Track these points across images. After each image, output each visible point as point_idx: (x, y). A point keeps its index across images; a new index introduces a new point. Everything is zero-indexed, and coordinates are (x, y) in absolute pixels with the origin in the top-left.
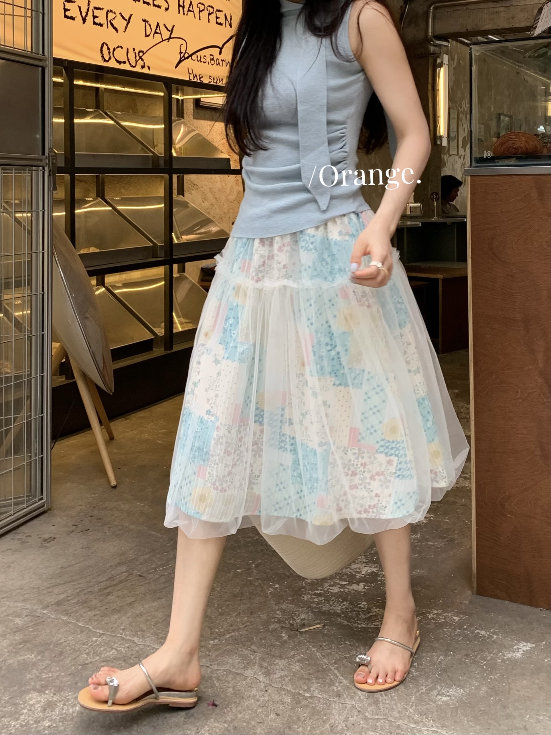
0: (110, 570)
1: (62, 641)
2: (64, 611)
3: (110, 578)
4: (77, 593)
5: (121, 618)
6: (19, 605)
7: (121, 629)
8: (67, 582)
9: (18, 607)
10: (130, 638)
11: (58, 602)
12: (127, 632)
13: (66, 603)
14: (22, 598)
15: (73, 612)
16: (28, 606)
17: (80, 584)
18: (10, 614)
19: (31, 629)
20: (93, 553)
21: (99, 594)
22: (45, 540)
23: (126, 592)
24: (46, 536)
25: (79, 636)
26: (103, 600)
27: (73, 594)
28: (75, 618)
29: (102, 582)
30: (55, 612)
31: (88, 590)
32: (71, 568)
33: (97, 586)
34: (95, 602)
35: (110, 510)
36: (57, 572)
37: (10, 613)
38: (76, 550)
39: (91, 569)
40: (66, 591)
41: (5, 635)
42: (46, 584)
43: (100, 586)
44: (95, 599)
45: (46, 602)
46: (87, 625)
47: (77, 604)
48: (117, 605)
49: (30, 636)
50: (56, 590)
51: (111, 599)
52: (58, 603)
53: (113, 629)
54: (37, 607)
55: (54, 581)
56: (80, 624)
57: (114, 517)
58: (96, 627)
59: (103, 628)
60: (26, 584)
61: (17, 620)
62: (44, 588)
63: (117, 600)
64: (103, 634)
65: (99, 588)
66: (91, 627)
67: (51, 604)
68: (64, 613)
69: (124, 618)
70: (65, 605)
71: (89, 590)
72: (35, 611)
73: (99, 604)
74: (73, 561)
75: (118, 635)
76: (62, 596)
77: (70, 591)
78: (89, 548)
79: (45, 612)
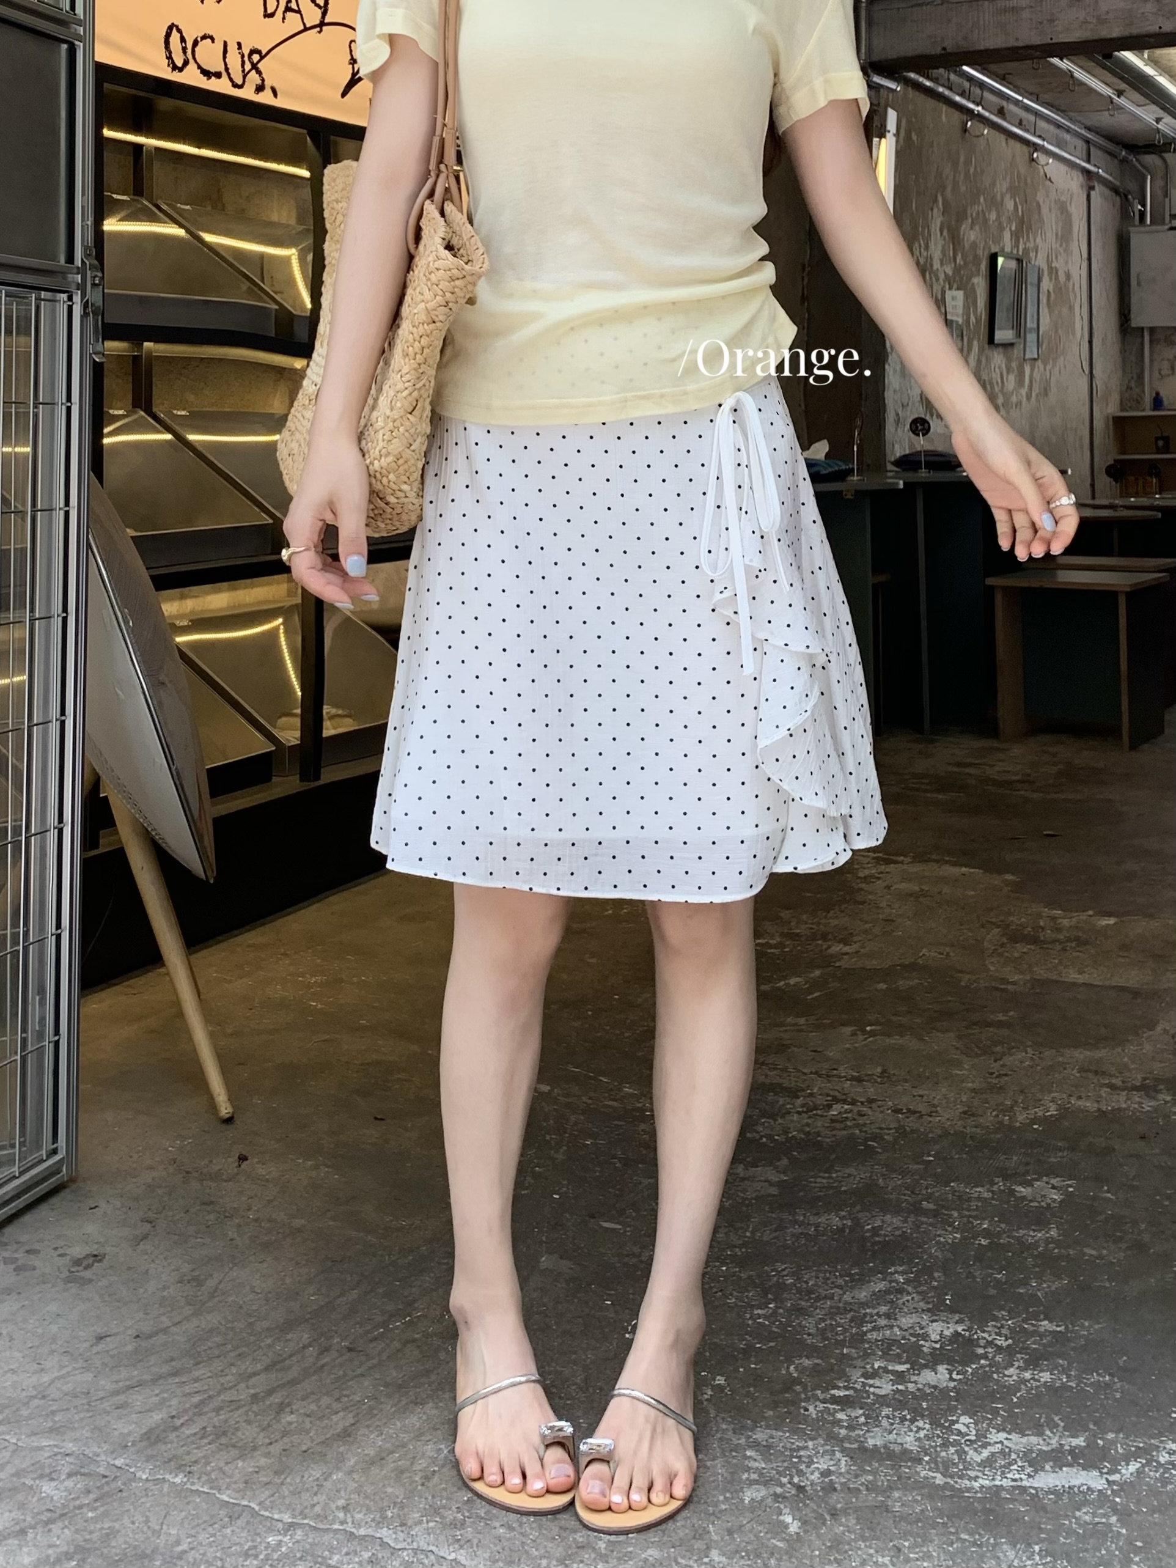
0: (269, 1341)
1: (184, 1547)
2: (170, 1460)
3: (274, 1364)
4: (196, 1407)
5: (330, 1475)
6: (43, 1444)
7: (338, 1508)
8: (161, 1377)
9: (41, 1449)
10: (370, 1532)
11: (150, 1431)
12: (359, 1516)
13: (172, 1436)
14: (50, 1424)
15: (196, 1462)
16: (70, 1446)
17: (196, 1380)
18: (24, 1470)
19: (90, 1514)
20: (212, 1295)
21: (255, 1408)
22: (77, 1262)
23: (325, 1401)
24: (78, 1251)
25: (229, 1531)
26: (269, 1425)
27: (185, 1411)
28: (204, 1478)
29: (255, 1374)
30: (147, 1461)
31: (222, 1397)
32: (162, 1338)
33: (243, 1385)
34: (248, 1433)
35: (229, 1180)
36: (129, 1348)
37: (24, 1466)
38: (164, 1288)
39: (218, 1339)
40: (164, 1400)
41: (23, 1532)
42: (107, 1384)
43: (254, 1386)
44: (249, 1422)
45: (116, 1433)
46: (243, 1498)
47: (202, 1438)
48: (312, 1441)
49: (91, 1532)
50: (138, 1399)
51: (290, 1423)
52: (152, 1438)
53: (318, 1509)
54: (96, 1449)
55: (124, 1374)
56: (225, 1498)
57: (244, 1199)
58: (267, 1502)
59: (289, 1507)
60: (53, 1381)
61: (47, 1488)
62: (101, 1394)
63: (308, 1425)
64: (292, 1526)
65: (252, 1391)
66: (252, 1505)
67: (131, 1439)
68: (172, 1463)
69: (340, 1475)
70: (172, 1442)
71: (226, 1396)
72: (92, 1460)
73: (262, 1439)
74: (164, 1318)
75: (336, 1526)
76: (157, 1417)
77: (174, 1402)
78: (198, 1282)
79: (118, 1463)
